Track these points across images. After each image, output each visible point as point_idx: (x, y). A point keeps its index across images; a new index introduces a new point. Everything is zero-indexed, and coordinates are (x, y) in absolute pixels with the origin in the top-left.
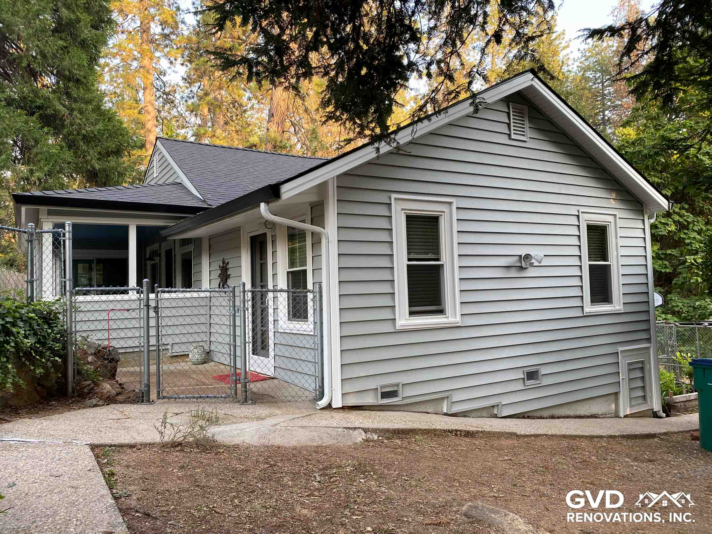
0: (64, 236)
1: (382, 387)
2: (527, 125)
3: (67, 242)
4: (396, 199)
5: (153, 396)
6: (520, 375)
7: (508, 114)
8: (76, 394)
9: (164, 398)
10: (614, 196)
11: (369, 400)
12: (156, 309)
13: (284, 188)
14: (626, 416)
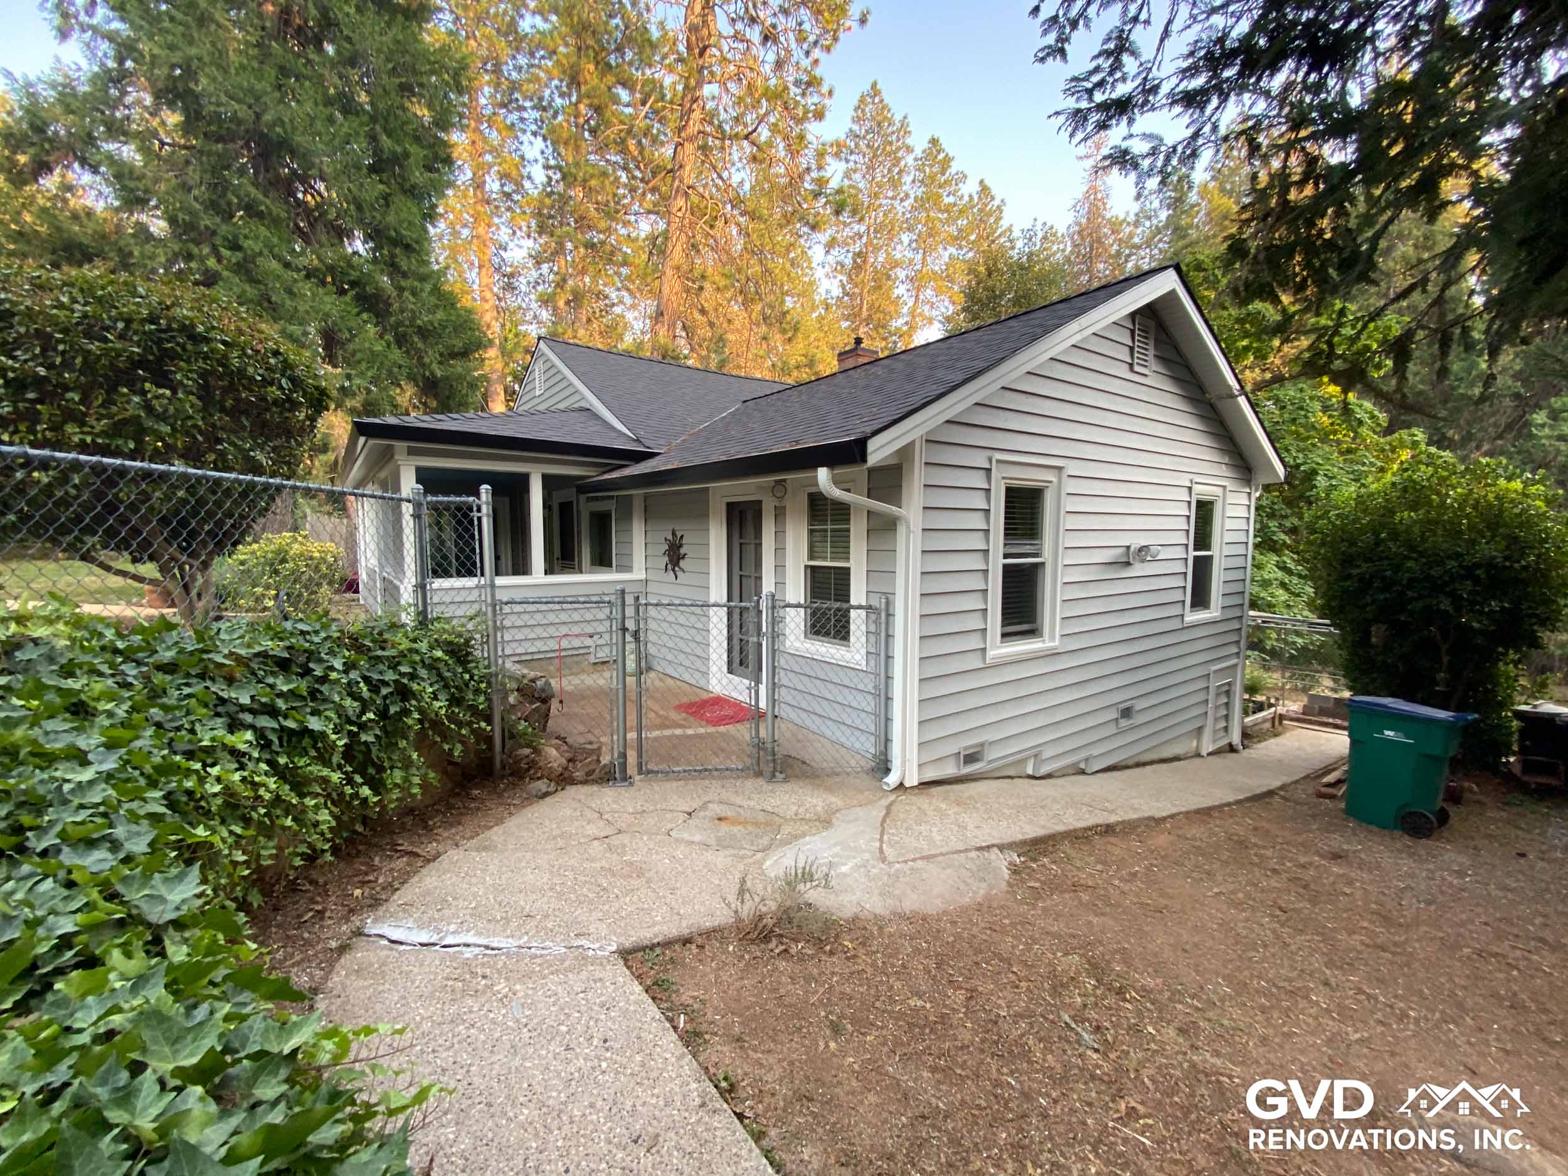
0: (479, 510)
1: (966, 748)
2: (1152, 352)
3: (485, 521)
4: (998, 461)
5: (632, 769)
6: (1113, 714)
7: (1133, 332)
8: (508, 771)
9: (649, 772)
10: (1226, 460)
11: (950, 770)
12: (636, 635)
13: (872, 445)
14: (1209, 754)
